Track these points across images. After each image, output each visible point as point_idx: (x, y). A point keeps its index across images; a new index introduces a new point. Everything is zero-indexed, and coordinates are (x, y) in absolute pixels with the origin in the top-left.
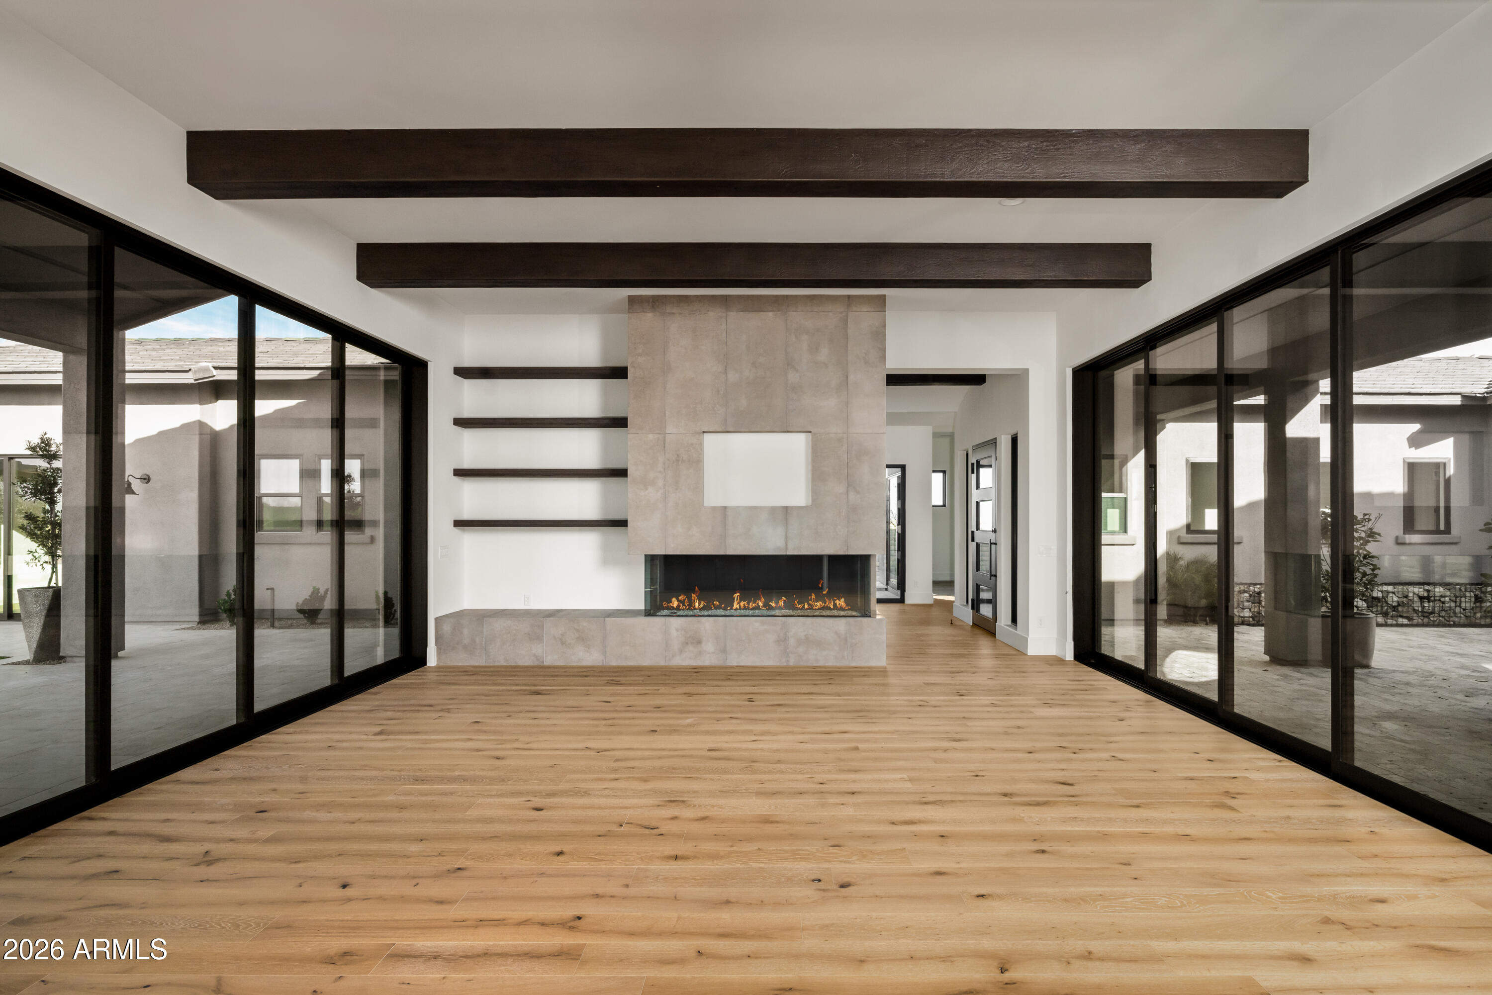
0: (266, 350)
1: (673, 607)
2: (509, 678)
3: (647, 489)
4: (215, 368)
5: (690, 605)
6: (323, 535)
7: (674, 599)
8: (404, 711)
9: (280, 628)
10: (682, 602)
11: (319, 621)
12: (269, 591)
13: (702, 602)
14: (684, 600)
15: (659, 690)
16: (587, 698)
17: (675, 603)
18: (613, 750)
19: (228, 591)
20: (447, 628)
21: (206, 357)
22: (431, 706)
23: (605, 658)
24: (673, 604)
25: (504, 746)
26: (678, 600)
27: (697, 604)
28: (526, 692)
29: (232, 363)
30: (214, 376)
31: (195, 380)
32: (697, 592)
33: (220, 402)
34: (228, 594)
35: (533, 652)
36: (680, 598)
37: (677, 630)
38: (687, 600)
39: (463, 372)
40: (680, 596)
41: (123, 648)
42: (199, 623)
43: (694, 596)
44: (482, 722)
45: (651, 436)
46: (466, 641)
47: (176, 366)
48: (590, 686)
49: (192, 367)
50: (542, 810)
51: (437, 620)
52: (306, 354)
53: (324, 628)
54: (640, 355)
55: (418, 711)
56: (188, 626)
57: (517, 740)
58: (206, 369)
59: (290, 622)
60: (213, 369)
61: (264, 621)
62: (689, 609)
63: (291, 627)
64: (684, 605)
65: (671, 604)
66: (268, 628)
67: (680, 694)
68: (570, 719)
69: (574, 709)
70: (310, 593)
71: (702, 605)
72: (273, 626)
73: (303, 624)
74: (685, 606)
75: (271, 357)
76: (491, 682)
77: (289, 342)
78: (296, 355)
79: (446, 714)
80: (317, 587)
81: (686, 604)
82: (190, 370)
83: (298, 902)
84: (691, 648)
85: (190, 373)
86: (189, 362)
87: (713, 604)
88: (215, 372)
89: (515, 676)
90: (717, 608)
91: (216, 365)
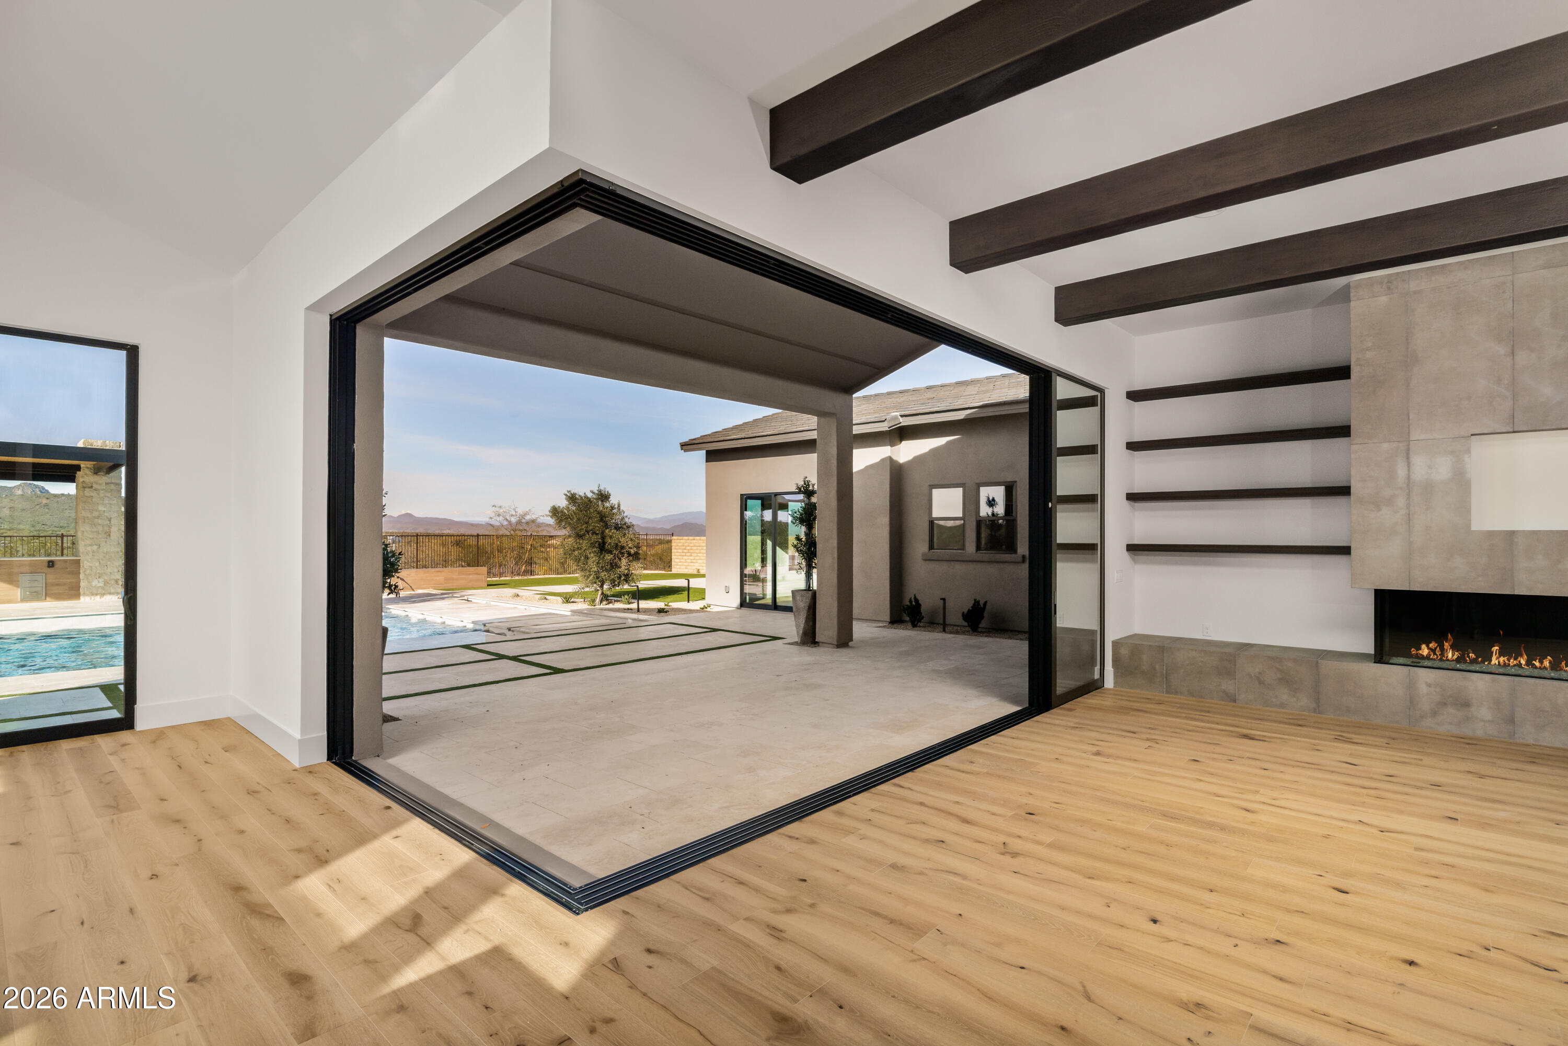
0: (932, 396)
1: (1423, 656)
2: (1204, 714)
3: (1380, 510)
4: (902, 416)
5: (1442, 655)
6: (982, 553)
7: (1424, 646)
8: (1109, 734)
9: (951, 633)
10: (1434, 651)
11: (980, 630)
12: (942, 601)
13: (1456, 653)
14: (1436, 648)
15: (1421, 760)
16: (1316, 753)
17: (1425, 651)
18: (1402, 833)
19: (911, 599)
20: (1124, 651)
21: (896, 408)
22: (1134, 733)
23: (1319, 706)
24: (1423, 652)
25: (1244, 796)
26: (1428, 648)
27: (1450, 655)
28: (1234, 734)
29: (912, 410)
30: (900, 423)
31: (889, 428)
32: (1450, 640)
33: (903, 442)
34: (911, 601)
35: (1223, 688)
36: (1431, 645)
37: (1429, 685)
38: (1438, 648)
39: (1135, 396)
40: (1431, 643)
41: (852, 640)
42: (890, 623)
43: (1446, 645)
44: (1203, 762)
45: (1386, 446)
46: (1145, 667)
47: (875, 417)
48: (1315, 739)
49: (887, 417)
50: (1347, 893)
51: (1116, 644)
52: (964, 396)
53: (986, 636)
54: (1368, 349)
55: (1125, 737)
56: (882, 625)
57: (1257, 792)
58: (895, 418)
59: (955, 628)
60: (900, 417)
61: (935, 625)
62: (1441, 660)
63: (957, 633)
64: (1435, 654)
65: (1420, 652)
66: (940, 632)
67: (1460, 772)
68: (1310, 777)
69: (1313, 766)
70: (972, 605)
71: (1455, 657)
72: (944, 631)
73: (967, 631)
74: (1437, 655)
75: (939, 402)
76: (1184, 715)
77: (946, 388)
78: (958, 397)
79: (1155, 745)
80: (978, 600)
81: (1438, 654)
82: (886, 420)
83: (1116, 924)
84: (1451, 710)
85: (886, 422)
86: (882, 413)
87: (1469, 657)
88: (901, 419)
89: (1208, 712)
90: (1473, 661)
91: (903, 413)
